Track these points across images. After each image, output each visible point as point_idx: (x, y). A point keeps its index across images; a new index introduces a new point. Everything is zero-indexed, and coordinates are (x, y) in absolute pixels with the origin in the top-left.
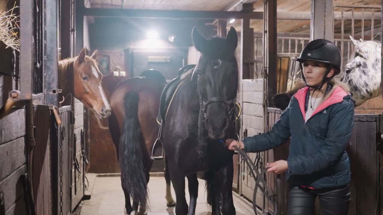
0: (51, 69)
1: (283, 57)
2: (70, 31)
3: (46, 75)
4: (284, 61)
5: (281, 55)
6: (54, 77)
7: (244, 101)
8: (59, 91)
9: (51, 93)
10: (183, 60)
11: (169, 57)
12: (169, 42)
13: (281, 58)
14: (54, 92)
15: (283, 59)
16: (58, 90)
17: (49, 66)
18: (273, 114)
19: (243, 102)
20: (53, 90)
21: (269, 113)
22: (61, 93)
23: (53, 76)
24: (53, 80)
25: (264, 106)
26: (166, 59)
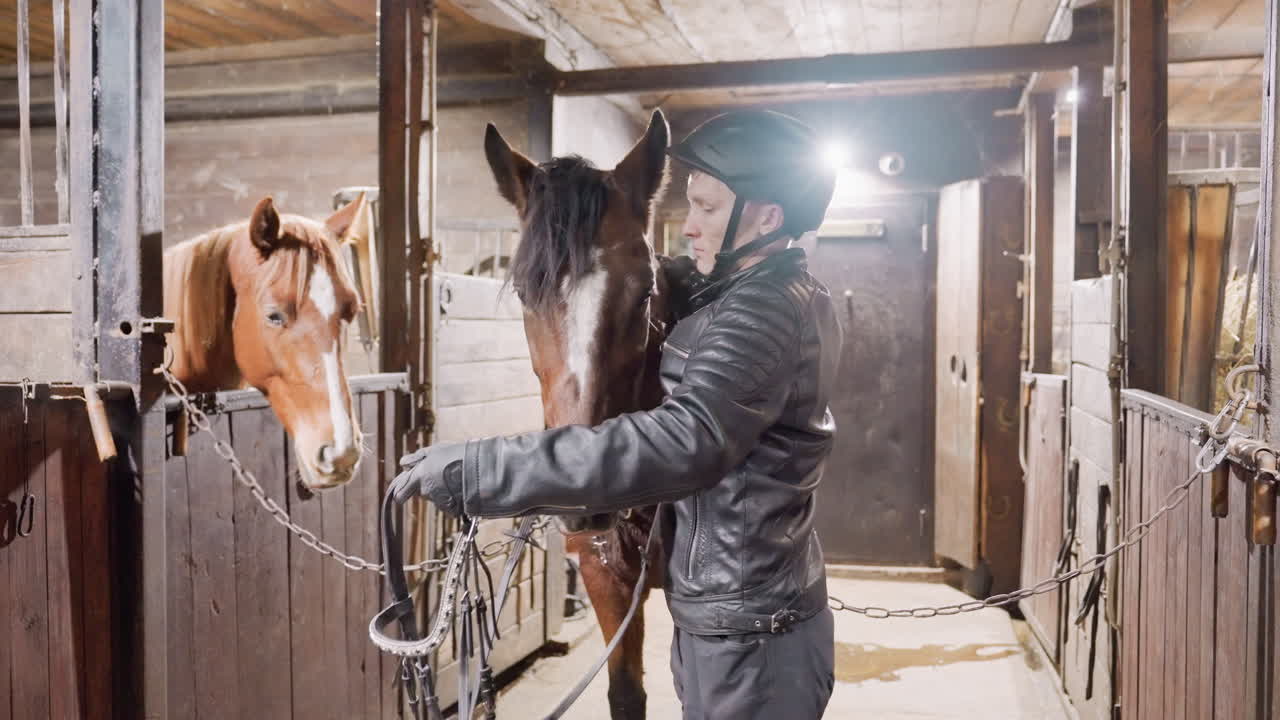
0: (114, 242)
1: (1201, 186)
2: (405, 126)
3: (100, 263)
4: (1207, 200)
5: (1194, 176)
6: (124, 273)
7: (1074, 360)
8: (145, 325)
9: (117, 333)
10: (925, 228)
11: (879, 221)
12: (882, 176)
13: (1192, 190)
14: (126, 328)
15: (1203, 192)
16: (141, 324)
17: (108, 229)
18: (1138, 416)
19: (1073, 363)
20: (121, 321)
21: (1125, 411)
22: (150, 334)
23: (119, 269)
24: (122, 283)
25: (1115, 383)
26: (869, 226)
